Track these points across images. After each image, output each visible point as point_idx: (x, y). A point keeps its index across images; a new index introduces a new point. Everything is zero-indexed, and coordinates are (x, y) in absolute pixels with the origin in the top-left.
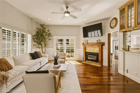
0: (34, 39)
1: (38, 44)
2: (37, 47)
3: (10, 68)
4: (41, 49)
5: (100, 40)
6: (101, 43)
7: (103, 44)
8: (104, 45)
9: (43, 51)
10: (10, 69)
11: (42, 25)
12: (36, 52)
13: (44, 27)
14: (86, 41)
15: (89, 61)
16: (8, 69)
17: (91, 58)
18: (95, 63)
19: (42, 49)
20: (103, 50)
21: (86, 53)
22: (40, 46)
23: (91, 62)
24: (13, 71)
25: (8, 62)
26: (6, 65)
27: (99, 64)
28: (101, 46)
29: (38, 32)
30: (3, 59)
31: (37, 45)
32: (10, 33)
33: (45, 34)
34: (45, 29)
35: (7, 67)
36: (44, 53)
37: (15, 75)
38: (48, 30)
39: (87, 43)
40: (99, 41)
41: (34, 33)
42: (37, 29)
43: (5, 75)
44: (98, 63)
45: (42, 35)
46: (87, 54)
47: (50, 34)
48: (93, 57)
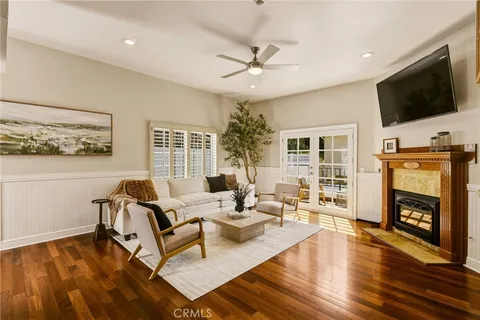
2: (233, 165)
3: (152, 197)
4: (243, 168)
6: (453, 149)
8: (476, 162)
9: (249, 175)
14: (394, 141)
15: (402, 232)
16: (148, 199)
18: (429, 244)
19: (247, 169)
20: (469, 186)
22: (241, 161)
27: (442, 255)
28: (450, 165)
36: (253, 181)
38: (261, 116)
39: (394, 150)
41: (224, 130)
44: (437, 248)
46: (394, 200)
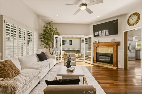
0: (41, 38)
1: (46, 43)
2: (44, 48)
3: (17, 73)
4: (48, 49)
5: (114, 39)
6: (116, 42)
7: (118, 44)
8: (120, 45)
9: (51, 52)
10: (18, 75)
11: (49, 23)
12: (43, 53)
13: (52, 25)
14: (97, 41)
15: (100, 63)
16: (15, 75)
17: (103, 60)
18: (108, 64)
19: (50, 49)
20: (119, 50)
21: (97, 53)
22: (48, 46)
23: (103, 63)
24: (22, 76)
25: (14, 65)
26: (13, 69)
27: (114, 66)
28: (115, 46)
29: (45, 31)
30: (8, 61)
31: (44, 45)
32: (15, 29)
33: (52, 33)
34: (53, 26)
35: (14, 72)
36: (52, 54)
37: (25, 83)
38: (56, 29)
39: (97, 43)
40: (113, 41)
42: (44, 27)
43: (13, 85)
44: (112, 65)
45: (50, 34)
46: (98, 55)
47: (57, 32)
48: (105, 58)
